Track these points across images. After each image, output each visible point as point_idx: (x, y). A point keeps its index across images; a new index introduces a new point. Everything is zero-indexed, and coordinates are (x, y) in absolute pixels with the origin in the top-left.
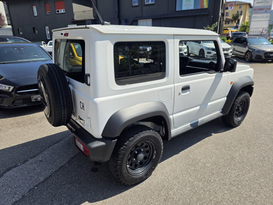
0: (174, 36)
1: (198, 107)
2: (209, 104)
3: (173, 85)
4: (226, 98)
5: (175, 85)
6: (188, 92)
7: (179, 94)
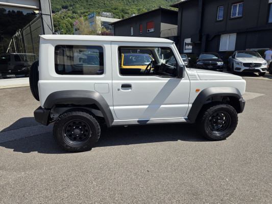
0: (112, 42)
1: (147, 106)
2: (162, 106)
3: (110, 81)
4: (191, 105)
5: (114, 81)
6: (130, 90)
7: (119, 90)
